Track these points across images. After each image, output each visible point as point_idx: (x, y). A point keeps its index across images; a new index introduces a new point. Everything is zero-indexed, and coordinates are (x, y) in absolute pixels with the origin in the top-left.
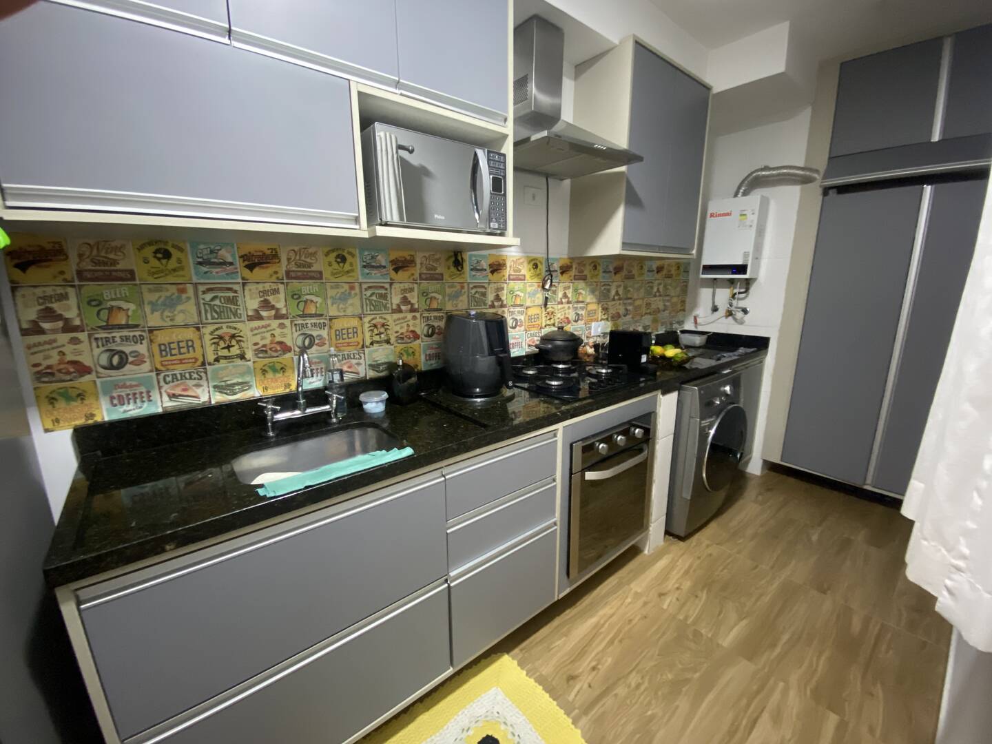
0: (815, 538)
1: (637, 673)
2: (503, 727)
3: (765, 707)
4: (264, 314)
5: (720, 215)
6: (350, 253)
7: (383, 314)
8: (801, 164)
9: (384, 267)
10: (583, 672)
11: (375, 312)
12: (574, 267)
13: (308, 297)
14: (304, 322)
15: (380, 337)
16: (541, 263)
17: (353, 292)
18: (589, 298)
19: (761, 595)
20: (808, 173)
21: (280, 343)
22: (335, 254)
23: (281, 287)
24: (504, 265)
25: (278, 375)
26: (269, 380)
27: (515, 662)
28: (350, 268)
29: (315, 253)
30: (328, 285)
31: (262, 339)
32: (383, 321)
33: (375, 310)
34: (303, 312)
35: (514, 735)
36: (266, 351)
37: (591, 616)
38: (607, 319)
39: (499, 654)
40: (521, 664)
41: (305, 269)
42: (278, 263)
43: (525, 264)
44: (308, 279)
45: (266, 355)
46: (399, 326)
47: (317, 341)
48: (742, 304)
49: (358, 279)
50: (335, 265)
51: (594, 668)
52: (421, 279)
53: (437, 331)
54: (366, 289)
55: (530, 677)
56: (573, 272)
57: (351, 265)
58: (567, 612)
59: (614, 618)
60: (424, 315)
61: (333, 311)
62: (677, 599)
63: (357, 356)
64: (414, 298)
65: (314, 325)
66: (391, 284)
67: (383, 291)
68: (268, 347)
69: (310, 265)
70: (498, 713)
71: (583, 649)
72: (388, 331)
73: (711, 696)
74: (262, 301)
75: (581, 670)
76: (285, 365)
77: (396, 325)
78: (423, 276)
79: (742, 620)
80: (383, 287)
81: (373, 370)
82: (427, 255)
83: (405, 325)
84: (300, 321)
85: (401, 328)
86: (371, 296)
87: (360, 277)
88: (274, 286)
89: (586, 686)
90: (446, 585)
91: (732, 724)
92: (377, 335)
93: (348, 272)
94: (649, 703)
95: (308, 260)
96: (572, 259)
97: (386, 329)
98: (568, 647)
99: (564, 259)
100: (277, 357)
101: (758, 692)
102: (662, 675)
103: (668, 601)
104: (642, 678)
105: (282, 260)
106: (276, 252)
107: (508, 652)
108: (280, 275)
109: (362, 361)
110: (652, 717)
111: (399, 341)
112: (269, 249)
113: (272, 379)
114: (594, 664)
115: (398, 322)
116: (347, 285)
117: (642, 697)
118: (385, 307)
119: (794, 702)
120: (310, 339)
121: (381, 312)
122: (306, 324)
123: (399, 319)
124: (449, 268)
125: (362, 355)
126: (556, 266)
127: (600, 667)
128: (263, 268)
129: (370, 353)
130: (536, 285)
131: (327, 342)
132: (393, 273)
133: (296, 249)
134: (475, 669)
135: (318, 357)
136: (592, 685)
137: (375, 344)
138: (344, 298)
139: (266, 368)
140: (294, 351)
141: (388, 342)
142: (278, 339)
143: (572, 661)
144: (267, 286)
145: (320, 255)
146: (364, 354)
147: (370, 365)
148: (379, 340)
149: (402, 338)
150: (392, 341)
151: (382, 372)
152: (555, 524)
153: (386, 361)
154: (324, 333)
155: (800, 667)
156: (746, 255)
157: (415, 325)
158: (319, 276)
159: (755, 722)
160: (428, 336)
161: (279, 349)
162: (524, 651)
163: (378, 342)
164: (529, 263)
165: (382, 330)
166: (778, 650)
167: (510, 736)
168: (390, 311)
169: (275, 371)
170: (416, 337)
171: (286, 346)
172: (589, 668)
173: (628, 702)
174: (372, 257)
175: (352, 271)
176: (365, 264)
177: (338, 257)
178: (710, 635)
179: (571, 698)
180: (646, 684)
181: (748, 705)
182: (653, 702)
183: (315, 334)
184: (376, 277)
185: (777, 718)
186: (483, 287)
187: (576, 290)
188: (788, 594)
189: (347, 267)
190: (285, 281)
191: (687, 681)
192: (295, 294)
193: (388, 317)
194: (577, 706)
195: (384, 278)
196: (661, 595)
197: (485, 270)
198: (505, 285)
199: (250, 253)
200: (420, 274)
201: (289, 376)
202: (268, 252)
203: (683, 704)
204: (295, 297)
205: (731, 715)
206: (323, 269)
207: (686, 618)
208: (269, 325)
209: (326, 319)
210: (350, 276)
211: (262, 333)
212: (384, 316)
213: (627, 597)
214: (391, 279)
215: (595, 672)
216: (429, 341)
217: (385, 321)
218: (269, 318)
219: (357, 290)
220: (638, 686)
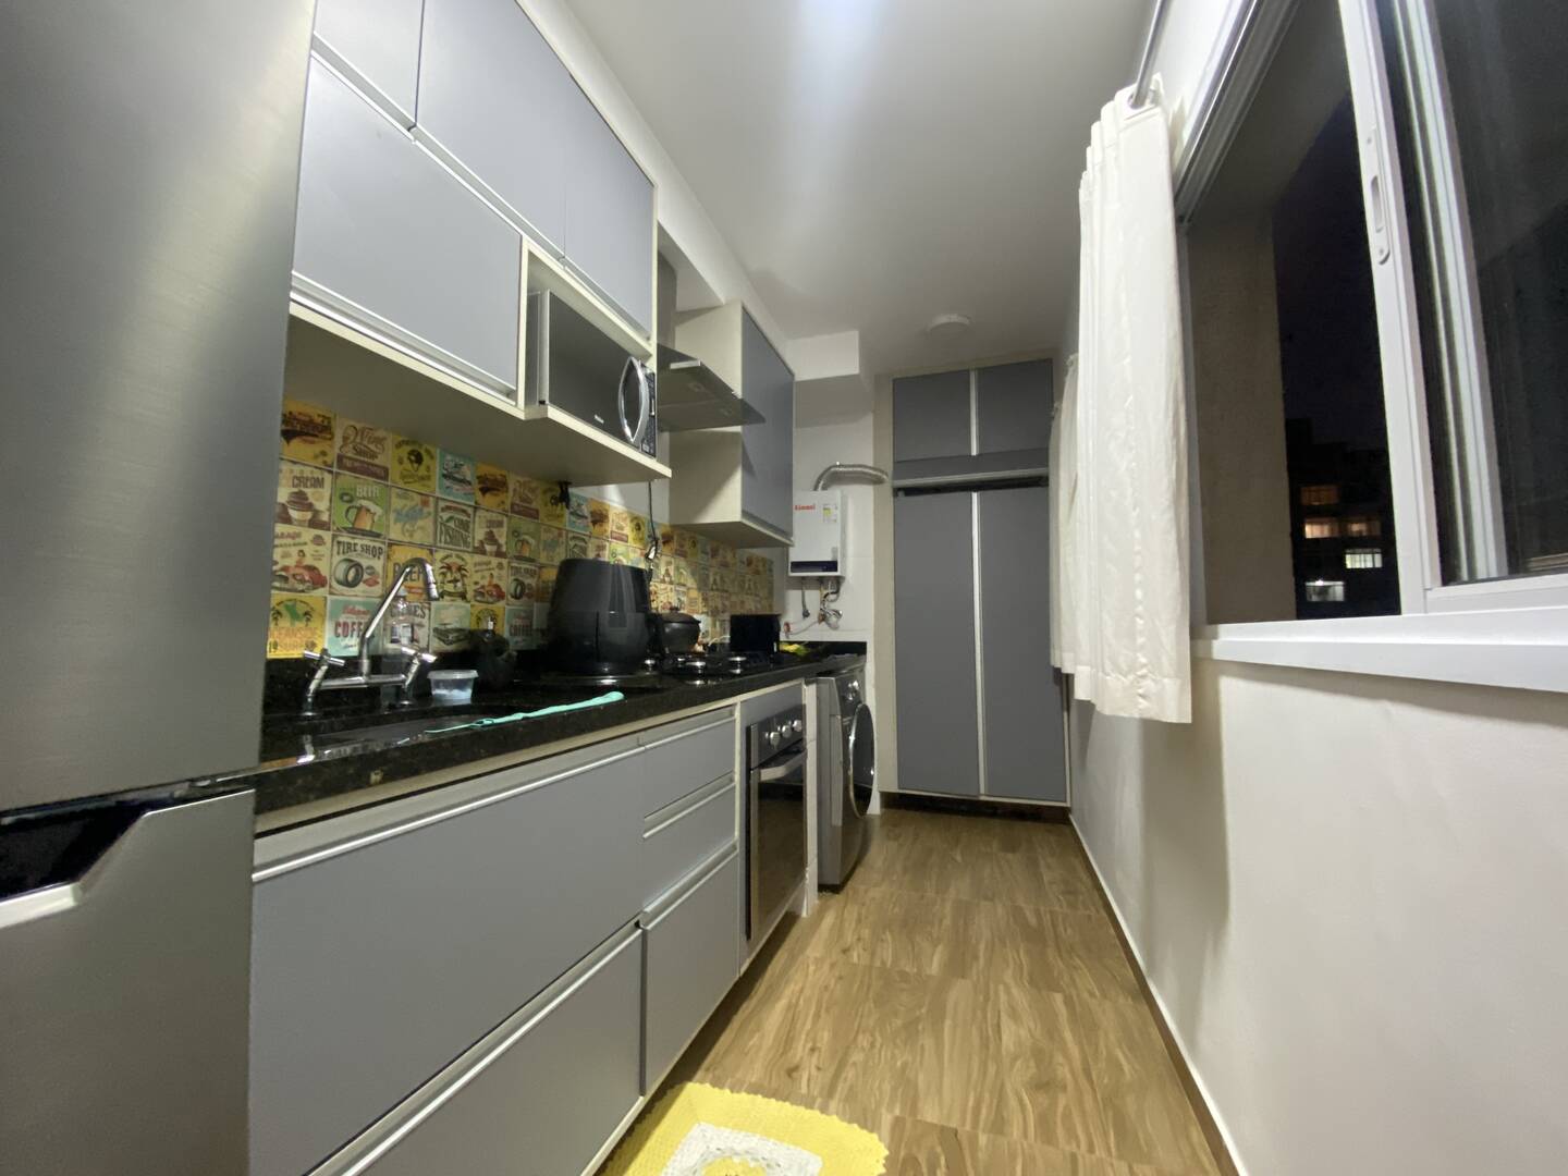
0: (959, 858)
1: (864, 1032)
2: (736, 1160)
3: (999, 1012)
4: (294, 514)
5: (803, 508)
6: (428, 452)
7: (461, 551)
8: (871, 464)
9: (469, 483)
10: (802, 1058)
11: (451, 546)
12: (675, 538)
13: (365, 503)
14: (352, 542)
15: (455, 586)
16: (643, 524)
17: (426, 510)
18: (691, 582)
19: (941, 921)
20: (879, 474)
21: (311, 569)
22: (408, 448)
23: (328, 478)
24: (606, 517)
25: (298, 624)
26: (283, 632)
27: (708, 1085)
28: (426, 473)
29: (384, 439)
30: (394, 490)
31: (283, 557)
32: (460, 562)
33: (451, 543)
34: (353, 524)
35: (757, 1160)
36: (286, 579)
37: (779, 999)
38: (707, 613)
39: (677, 1087)
40: (717, 1083)
41: (366, 460)
42: (330, 439)
43: (628, 521)
44: (368, 475)
45: (286, 586)
46: (479, 574)
47: (366, 576)
48: (834, 606)
49: (434, 491)
50: (407, 465)
51: (813, 1050)
52: (513, 512)
53: (527, 591)
54: (443, 510)
55: (738, 1092)
56: (674, 545)
57: (428, 468)
58: (744, 1006)
59: (807, 992)
60: (513, 565)
61: (395, 533)
62: (864, 950)
63: (419, 612)
64: (502, 536)
65: (366, 549)
66: (476, 509)
67: (465, 518)
68: (292, 572)
69: (374, 456)
70: (718, 1149)
71: (788, 1035)
72: (466, 580)
73: (948, 1023)
74: (296, 493)
75: (798, 1058)
76: (312, 608)
77: (477, 571)
78: (516, 507)
79: (936, 946)
80: (464, 511)
81: (439, 638)
82: (521, 480)
83: (487, 574)
84: (345, 538)
85: (483, 577)
86: (448, 521)
87: (437, 490)
88: (317, 474)
89: (814, 1072)
90: (640, 931)
91: (981, 1038)
92: (450, 582)
93: (422, 478)
94: (893, 1057)
95: (372, 447)
96: (674, 527)
97: (463, 576)
98: (769, 1040)
99: (665, 526)
100: (303, 591)
101: (987, 999)
102: (890, 1024)
103: (855, 955)
104: (872, 1035)
105: (336, 439)
106: (329, 422)
107: (689, 1078)
108: (328, 459)
109: (425, 621)
110: (905, 1065)
111: (478, 598)
112: (319, 416)
113: (288, 630)
114: (809, 1045)
115: (478, 568)
116: (419, 497)
117: (883, 1053)
118: (466, 543)
119: (1021, 997)
120: (357, 571)
121: (458, 548)
122: (355, 544)
123: (480, 564)
124: (546, 505)
125: (427, 611)
126: (658, 533)
127: (819, 1045)
128: (305, 441)
129: (438, 609)
130: (639, 551)
131: (380, 580)
132: (479, 494)
133: (358, 426)
134: (650, 1118)
135: (364, 604)
136: (821, 1066)
137: (445, 597)
138: (410, 517)
139: (281, 608)
140: (331, 586)
141: (463, 596)
142: (308, 561)
143: (783, 1054)
144: (308, 472)
145: (389, 444)
146: (430, 609)
147: (436, 630)
148: (453, 591)
149: (482, 594)
150: (469, 596)
151: (451, 643)
152: (734, 847)
153: (458, 626)
154: (378, 564)
155: (1008, 966)
156: (834, 551)
157: (500, 578)
158: (382, 474)
159: (999, 1026)
160: (516, 597)
161: (307, 578)
162: (712, 1069)
163: (450, 594)
164: (632, 521)
165: (458, 576)
166: (982, 961)
167: (753, 1164)
168: (470, 549)
169: (295, 616)
170: (501, 596)
171: (320, 575)
172: (807, 1050)
173: (871, 1063)
174: (456, 466)
175: (429, 478)
176: (445, 472)
177: (412, 452)
178: (915, 970)
179: (804, 1090)
180: (879, 1039)
181: (985, 1017)
182: (897, 1051)
183: (365, 563)
184: (458, 495)
185: (1015, 1015)
186: (584, 540)
187: (677, 568)
188: (964, 911)
189: (422, 471)
190: (335, 470)
191: (918, 1020)
192: (347, 494)
193: (467, 557)
194: (816, 1093)
195: (469, 500)
196: (845, 951)
197: (586, 518)
198: (607, 544)
199: (290, 413)
200: (512, 505)
201: (316, 628)
202: (319, 420)
203: (928, 1042)
204: (346, 498)
205: (975, 1032)
206: (389, 466)
207: (883, 963)
208: (298, 535)
209: (384, 543)
210: (424, 485)
211: (286, 545)
212: (461, 554)
213: (808, 967)
214: (476, 503)
215: (816, 1054)
216: (517, 605)
217: (463, 563)
218: (300, 523)
219: (431, 509)
220: (872, 1045)
